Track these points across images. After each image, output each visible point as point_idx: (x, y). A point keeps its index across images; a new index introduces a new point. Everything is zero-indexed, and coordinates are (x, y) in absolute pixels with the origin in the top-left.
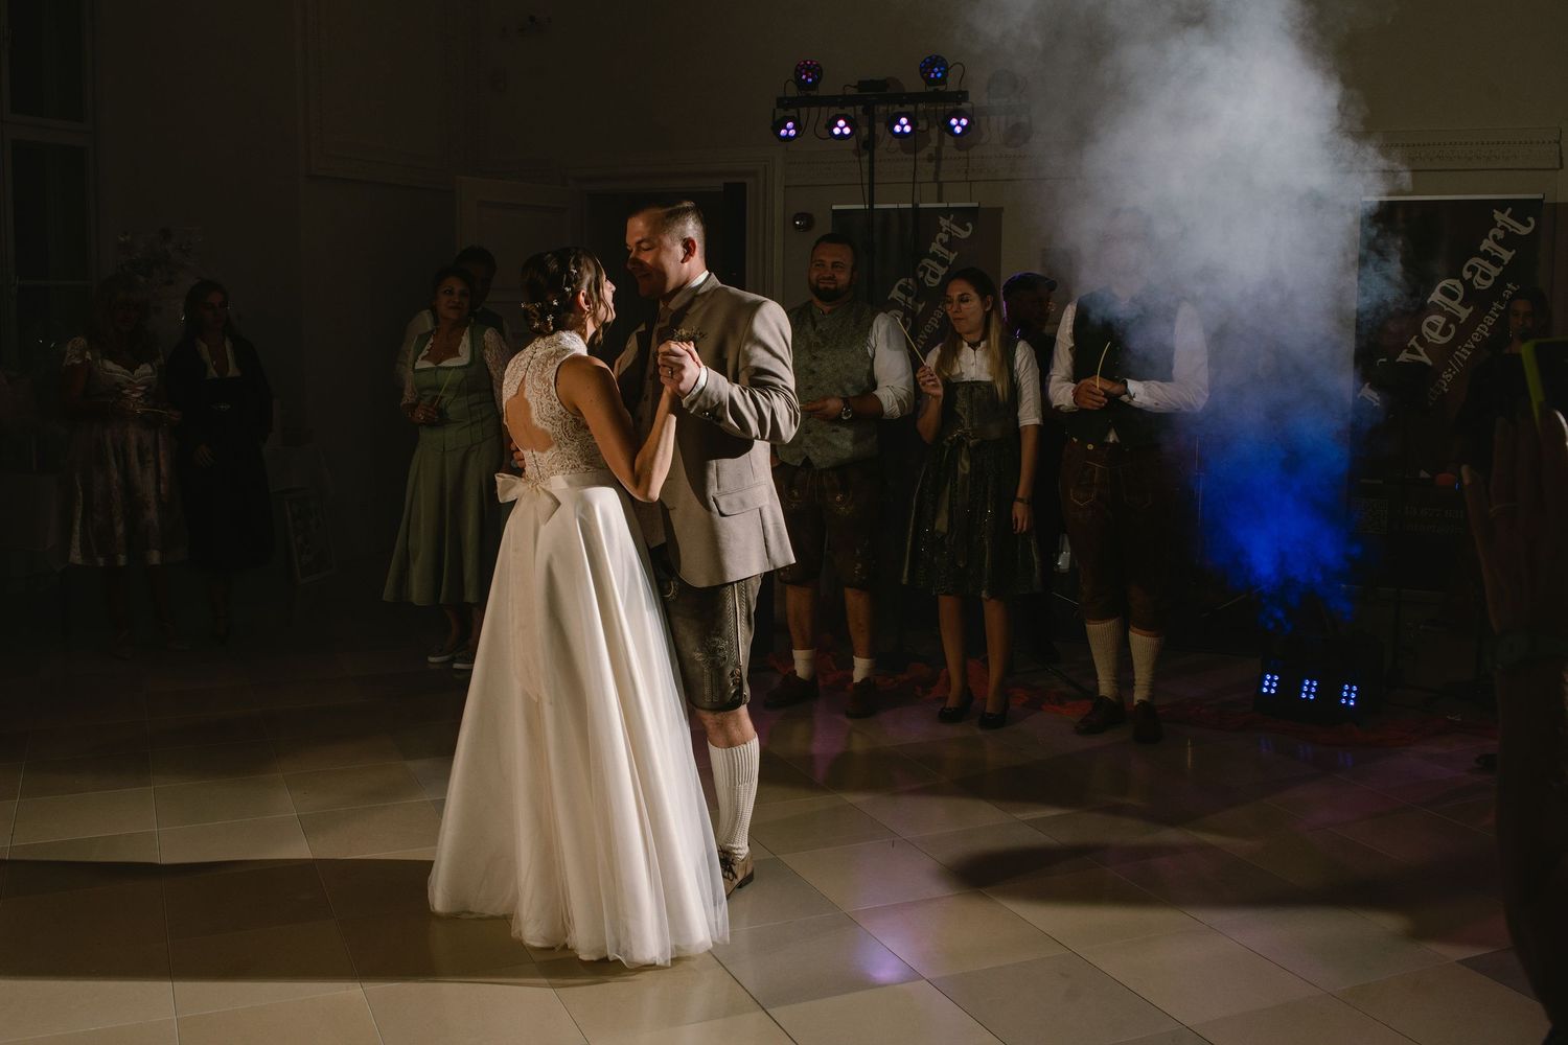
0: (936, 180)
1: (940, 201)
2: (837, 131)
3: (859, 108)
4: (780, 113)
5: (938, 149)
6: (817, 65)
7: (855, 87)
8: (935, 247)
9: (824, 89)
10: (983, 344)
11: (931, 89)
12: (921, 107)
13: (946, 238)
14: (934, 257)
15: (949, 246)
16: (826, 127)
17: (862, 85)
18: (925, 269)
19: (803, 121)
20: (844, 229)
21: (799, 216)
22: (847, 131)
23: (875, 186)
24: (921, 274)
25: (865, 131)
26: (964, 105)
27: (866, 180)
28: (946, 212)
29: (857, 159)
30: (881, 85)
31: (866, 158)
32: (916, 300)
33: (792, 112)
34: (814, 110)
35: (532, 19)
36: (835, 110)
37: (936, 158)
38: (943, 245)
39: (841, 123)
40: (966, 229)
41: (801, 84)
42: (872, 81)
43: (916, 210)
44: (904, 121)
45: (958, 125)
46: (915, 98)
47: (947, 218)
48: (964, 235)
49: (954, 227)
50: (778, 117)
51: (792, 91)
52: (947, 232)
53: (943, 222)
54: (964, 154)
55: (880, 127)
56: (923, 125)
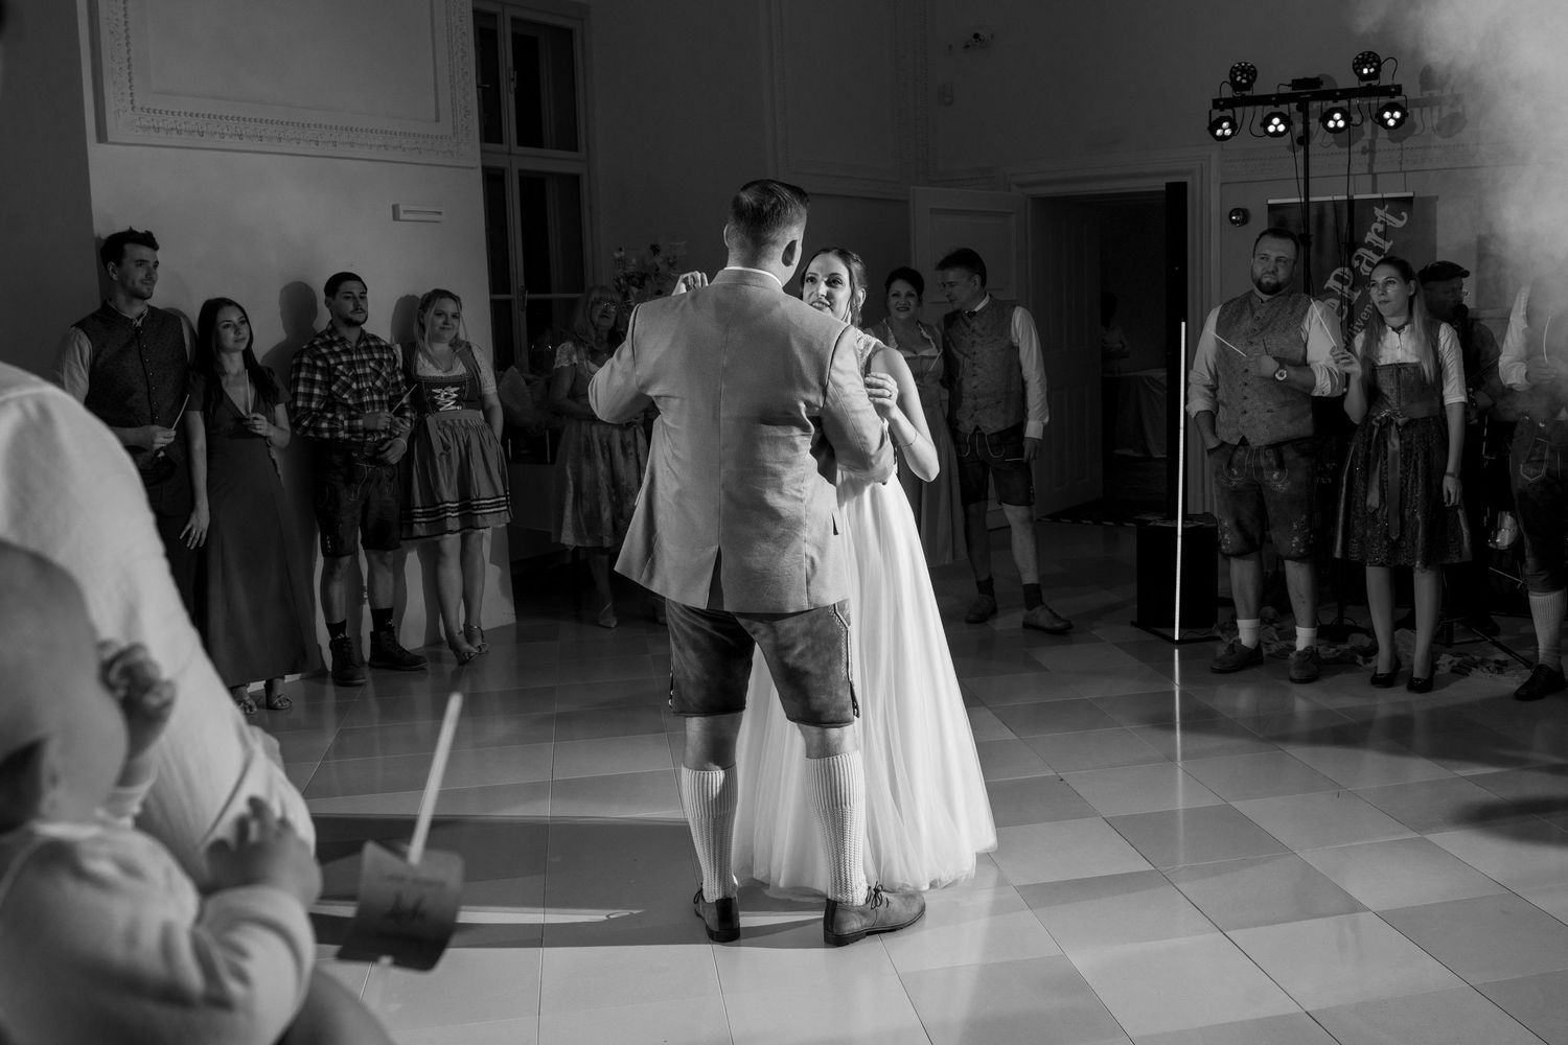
0: (1370, 172)
1: (1374, 192)
2: (1271, 129)
3: (1293, 106)
4: (1217, 114)
5: (1372, 142)
6: (1252, 66)
7: (1289, 85)
8: (1370, 237)
9: (1258, 89)
10: (1406, 327)
11: (1364, 84)
12: (1355, 101)
13: (1381, 228)
14: (1369, 246)
15: (1384, 235)
16: (1262, 125)
17: (1296, 84)
18: (1360, 258)
19: (1238, 122)
20: (1280, 223)
21: (1235, 211)
22: (1281, 128)
23: (1310, 180)
24: (1356, 264)
25: (1298, 128)
26: (1397, 99)
27: (1301, 174)
28: (1382, 202)
29: (1291, 154)
30: (1315, 82)
31: (1301, 153)
32: (1352, 288)
33: (1228, 112)
34: (1249, 110)
35: (976, 36)
36: (1271, 109)
37: (1371, 151)
38: (1379, 234)
39: (1276, 121)
40: (1401, 218)
41: (1236, 86)
42: (1306, 79)
43: (1351, 202)
44: (1337, 116)
45: (1391, 118)
46: (1348, 94)
47: (1382, 208)
48: (1399, 224)
49: (1389, 216)
50: (1213, 119)
51: (1228, 92)
52: (1381, 222)
53: (1378, 212)
54: (1398, 145)
55: (1314, 123)
56: (1356, 119)
